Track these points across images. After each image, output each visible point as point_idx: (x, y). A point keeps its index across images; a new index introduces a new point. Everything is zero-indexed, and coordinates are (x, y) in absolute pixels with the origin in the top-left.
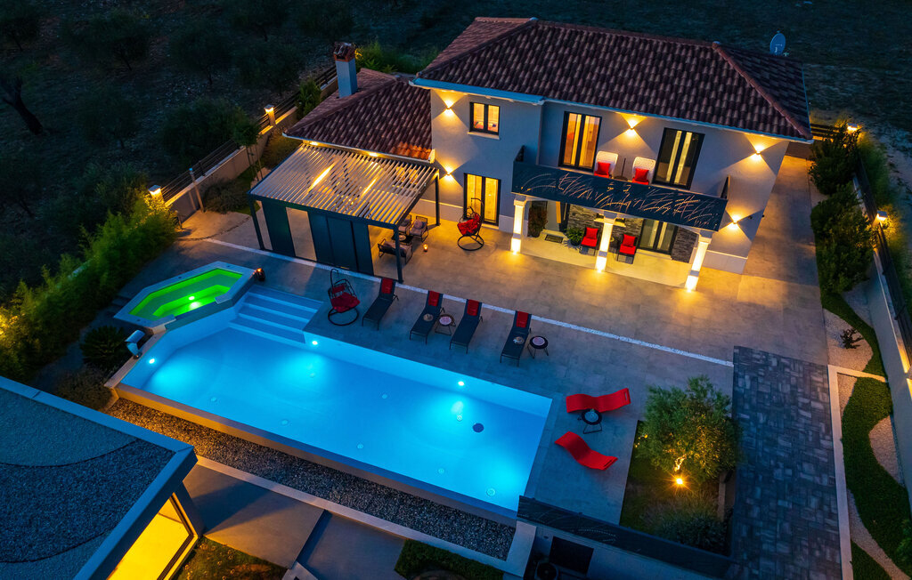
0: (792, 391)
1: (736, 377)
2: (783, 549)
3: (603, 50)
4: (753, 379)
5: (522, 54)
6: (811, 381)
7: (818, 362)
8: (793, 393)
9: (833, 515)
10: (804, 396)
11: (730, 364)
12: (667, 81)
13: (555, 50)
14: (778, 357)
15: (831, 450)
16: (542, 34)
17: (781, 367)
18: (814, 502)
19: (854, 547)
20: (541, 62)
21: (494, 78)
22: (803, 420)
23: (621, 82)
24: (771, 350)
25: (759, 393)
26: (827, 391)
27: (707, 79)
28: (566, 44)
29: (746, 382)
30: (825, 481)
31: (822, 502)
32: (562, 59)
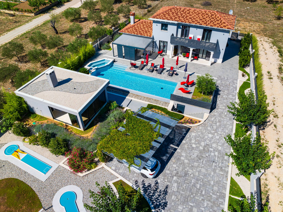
1: (217, 81)
3: (191, 12)
6: (234, 82)
7: (236, 79)
8: (229, 84)
10: (232, 84)
11: (216, 78)
16: (177, 9)
17: (227, 79)
20: (177, 15)
22: (231, 88)
23: (194, 19)
26: (237, 83)
29: (220, 81)
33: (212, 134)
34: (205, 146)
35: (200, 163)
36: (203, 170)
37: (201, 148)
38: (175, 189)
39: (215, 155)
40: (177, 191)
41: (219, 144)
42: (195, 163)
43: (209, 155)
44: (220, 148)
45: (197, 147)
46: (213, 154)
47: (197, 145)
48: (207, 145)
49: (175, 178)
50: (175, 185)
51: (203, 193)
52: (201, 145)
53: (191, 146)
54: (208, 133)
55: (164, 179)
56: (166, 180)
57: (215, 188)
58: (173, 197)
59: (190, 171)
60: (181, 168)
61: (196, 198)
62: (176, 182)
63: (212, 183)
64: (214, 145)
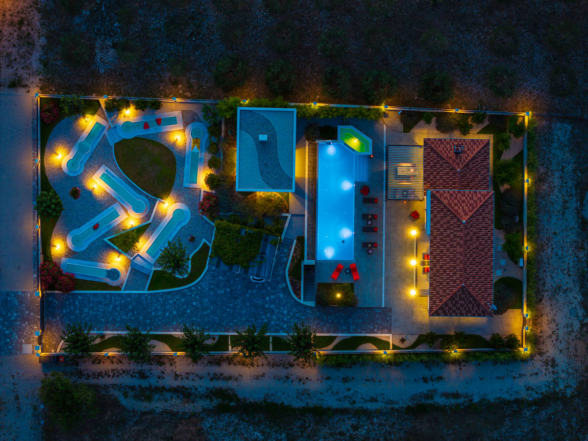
0: (379, 324)
1: (380, 308)
2: (330, 321)
3: (454, 249)
4: (380, 313)
5: (448, 222)
6: (384, 329)
7: (392, 331)
8: (378, 324)
9: (342, 332)
10: (378, 327)
11: (383, 306)
12: (445, 271)
13: (452, 233)
14: (391, 320)
15: (361, 333)
16: (458, 226)
17: (388, 321)
18: (345, 328)
19: (336, 337)
20: (445, 230)
21: (435, 216)
22: (369, 326)
23: (441, 257)
24: (393, 318)
25: (375, 315)
26: (382, 333)
27: (448, 283)
28: (455, 236)
29: (378, 311)
30: (352, 331)
31: (345, 330)
32: (448, 236)
33: (288, 313)
34: (270, 309)
35: (250, 307)
36: (244, 312)
37: (267, 306)
38: (219, 292)
39: (263, 319)
40: (218, 295)
41: (277, 321)
42: (248, 303)
43: (261, 314)
44: (273, 323)
45: (267, 302)
46: (264, 317)
47: (269, 302)
48: (273, 311)
49: (228, 290)
50: (223, 292)
51: (224, 315)
52: (270, 305)
53: (266, 296)
54: (288, 310)
55: (224, 281)
56: (224, 283)
57: (231, 324)
58: (212, 293)
59: (239, 301)
60: (239, 292)
61: (218, 310)
62: (226, 292)
63: (235, 321)
64: (274, 317)
